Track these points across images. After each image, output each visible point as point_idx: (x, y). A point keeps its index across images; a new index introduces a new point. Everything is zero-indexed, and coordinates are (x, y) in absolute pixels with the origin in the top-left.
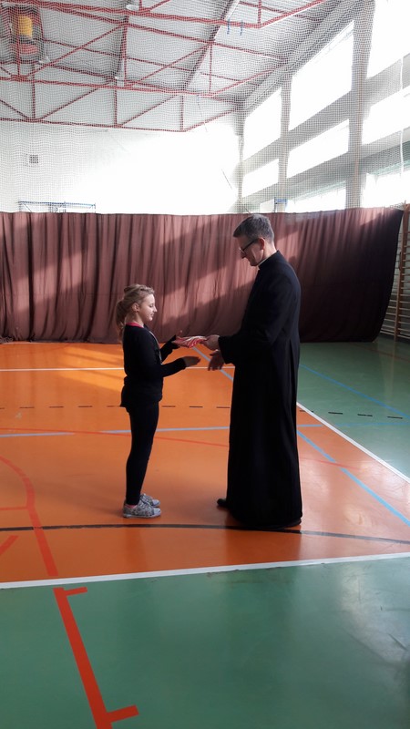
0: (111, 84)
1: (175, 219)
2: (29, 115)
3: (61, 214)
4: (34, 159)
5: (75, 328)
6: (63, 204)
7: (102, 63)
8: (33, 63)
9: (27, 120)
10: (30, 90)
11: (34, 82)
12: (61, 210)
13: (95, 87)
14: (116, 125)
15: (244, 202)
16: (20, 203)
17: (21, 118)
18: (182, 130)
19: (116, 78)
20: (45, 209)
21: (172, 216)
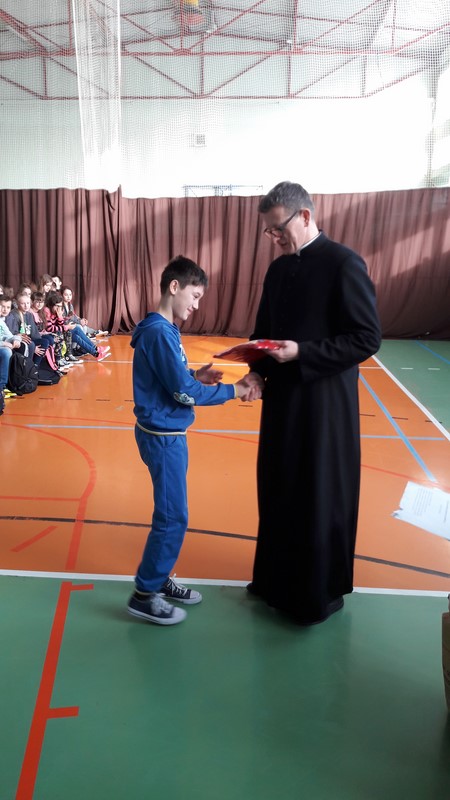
0: (285, 49)
1: (326, 199)
2: (197, 91)
3: (227, 197)
4: (201, 140)
5: (214, 320)
6: (230, 187)
7: (275, 26)
8: (201, 33)
9: (195, 96)
10: (198, 64)
11: (202, 54)
12: (226, 193)
13: (268, 54)
14: (289, 96)
15: (434, 176)
16: (186, 188)
17: (189, 94)
18: (363, 96)
19: (288, 41)
20: (211, 193)
21: (322, 195)
